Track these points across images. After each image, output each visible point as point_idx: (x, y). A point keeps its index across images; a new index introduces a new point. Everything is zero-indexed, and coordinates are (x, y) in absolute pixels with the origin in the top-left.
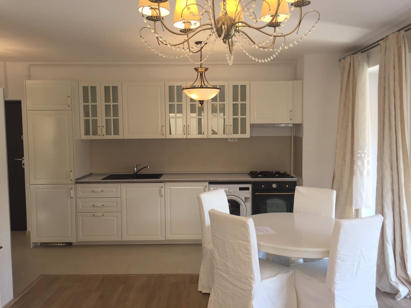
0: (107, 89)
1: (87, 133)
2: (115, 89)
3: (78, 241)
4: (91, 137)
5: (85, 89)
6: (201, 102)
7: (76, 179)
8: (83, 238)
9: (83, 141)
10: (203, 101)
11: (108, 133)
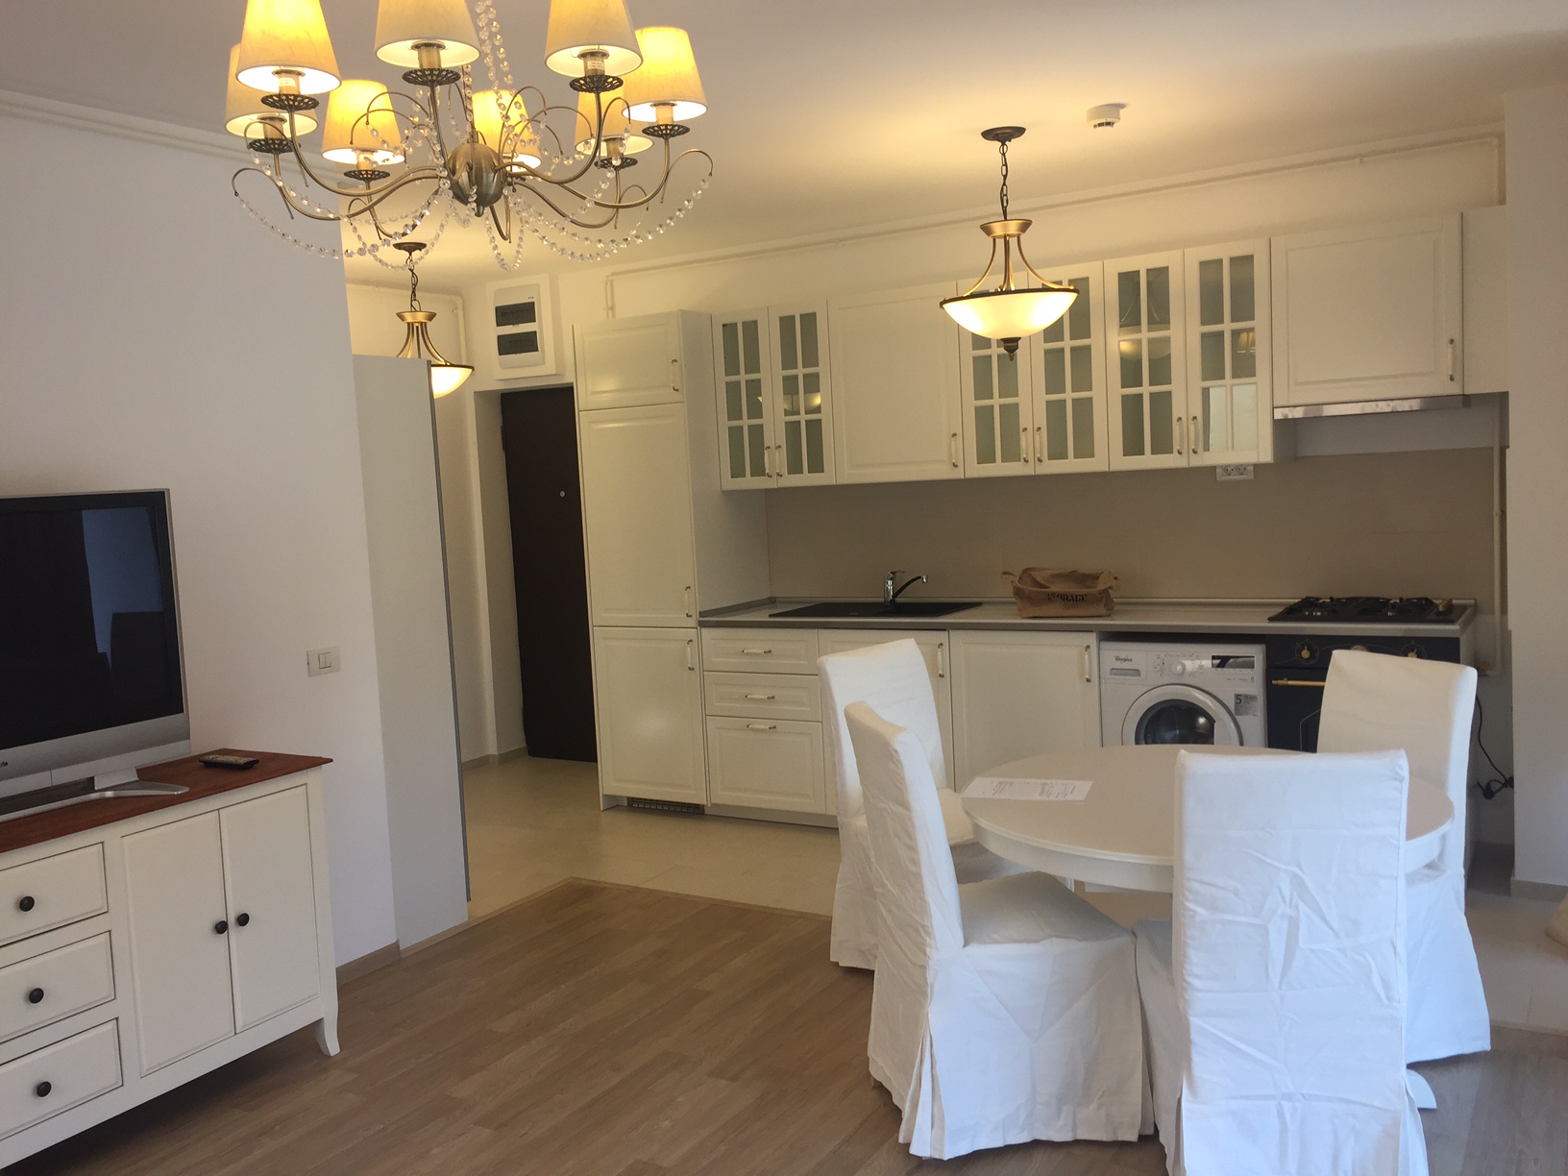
0: (787, 322)
1: (737, 472)
2: (809, 320)
3: (713, 801)
4: (750, 482)
5: (729, 329)
6: (1011, 344)
7: (702, 614)
8: (723, 796)
9: (729, 495)
10: (1016, 340)
11: (795, 467)
